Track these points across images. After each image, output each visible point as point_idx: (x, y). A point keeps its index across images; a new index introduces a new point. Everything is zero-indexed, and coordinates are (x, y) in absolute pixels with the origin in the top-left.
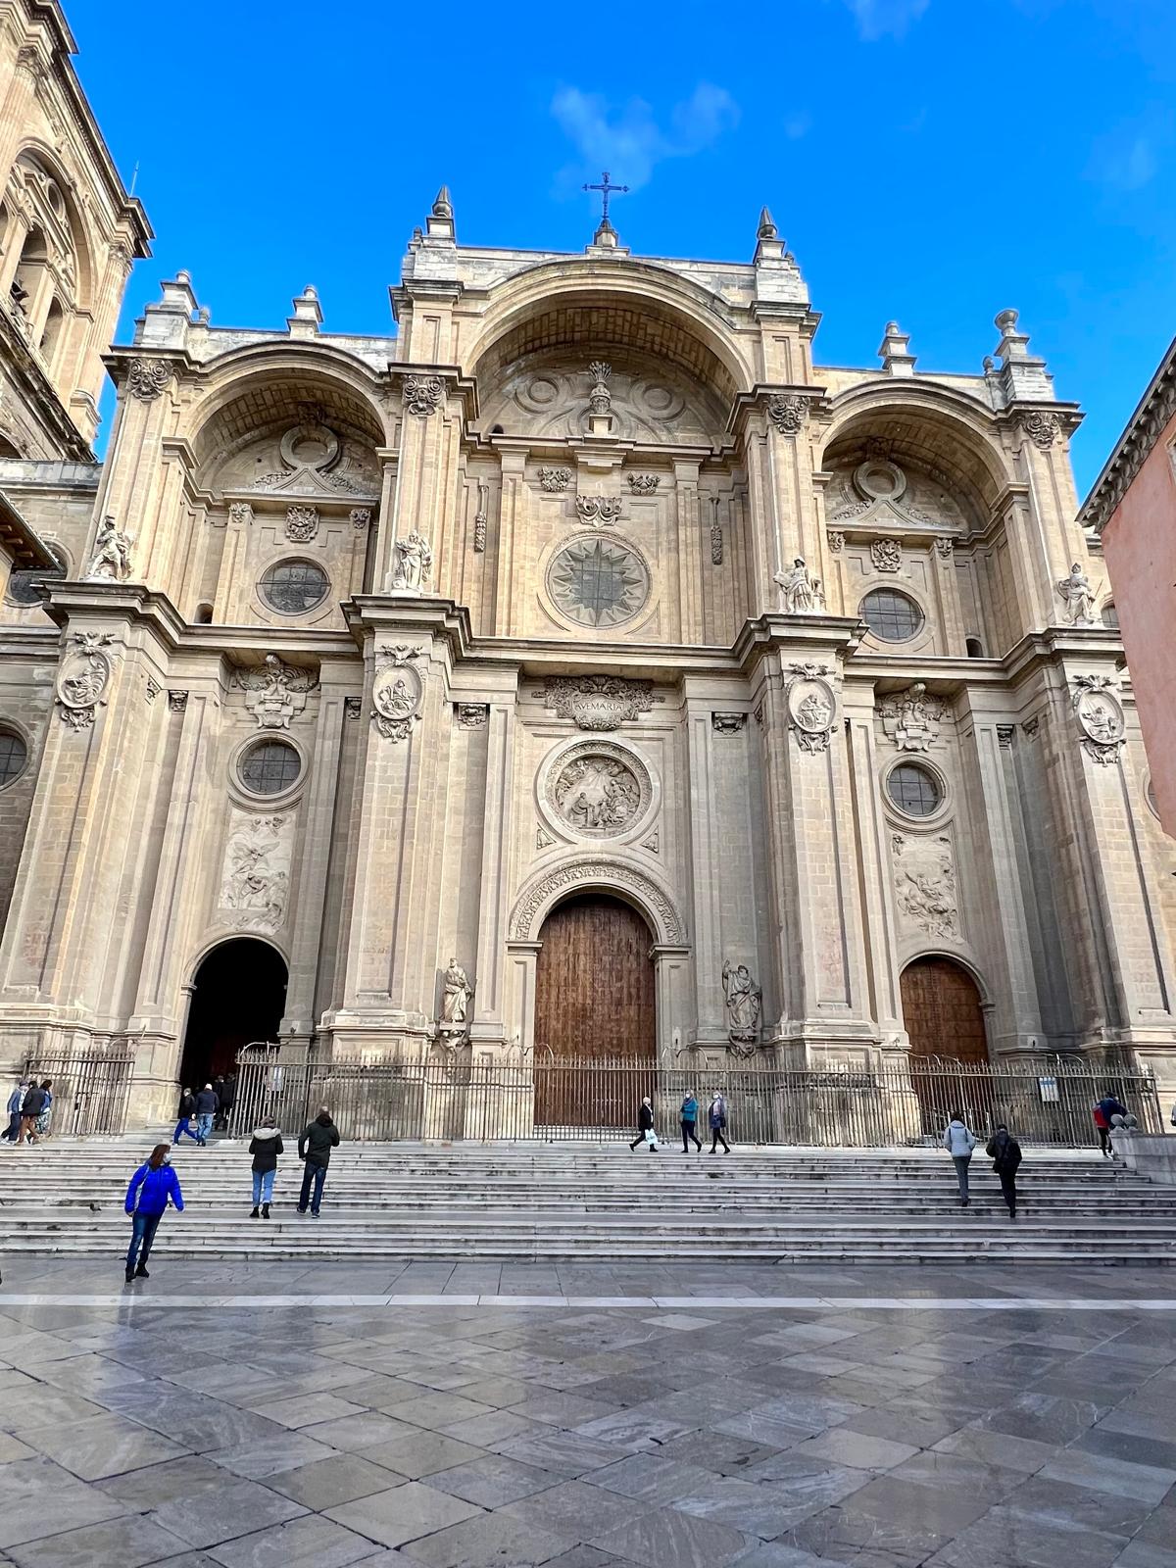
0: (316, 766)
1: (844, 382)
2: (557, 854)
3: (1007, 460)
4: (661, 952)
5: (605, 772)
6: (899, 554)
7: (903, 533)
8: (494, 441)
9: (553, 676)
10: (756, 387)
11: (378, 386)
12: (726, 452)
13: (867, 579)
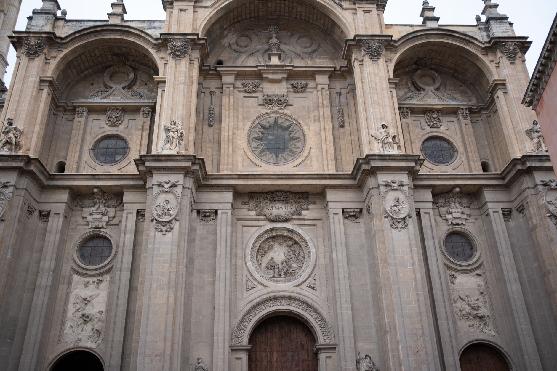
0: (120, 249)
1: (402, 31)
2: (258, 294)
3: (492, 67)
4: (320, 349)
5: (284, 244)
6: (440, 118)
7: (441, 107)
8: (218, 69)
9: (253, 193)
10: (355, 36)
11: (155, 44)
12: (342, 69)
13: (424, 132)
